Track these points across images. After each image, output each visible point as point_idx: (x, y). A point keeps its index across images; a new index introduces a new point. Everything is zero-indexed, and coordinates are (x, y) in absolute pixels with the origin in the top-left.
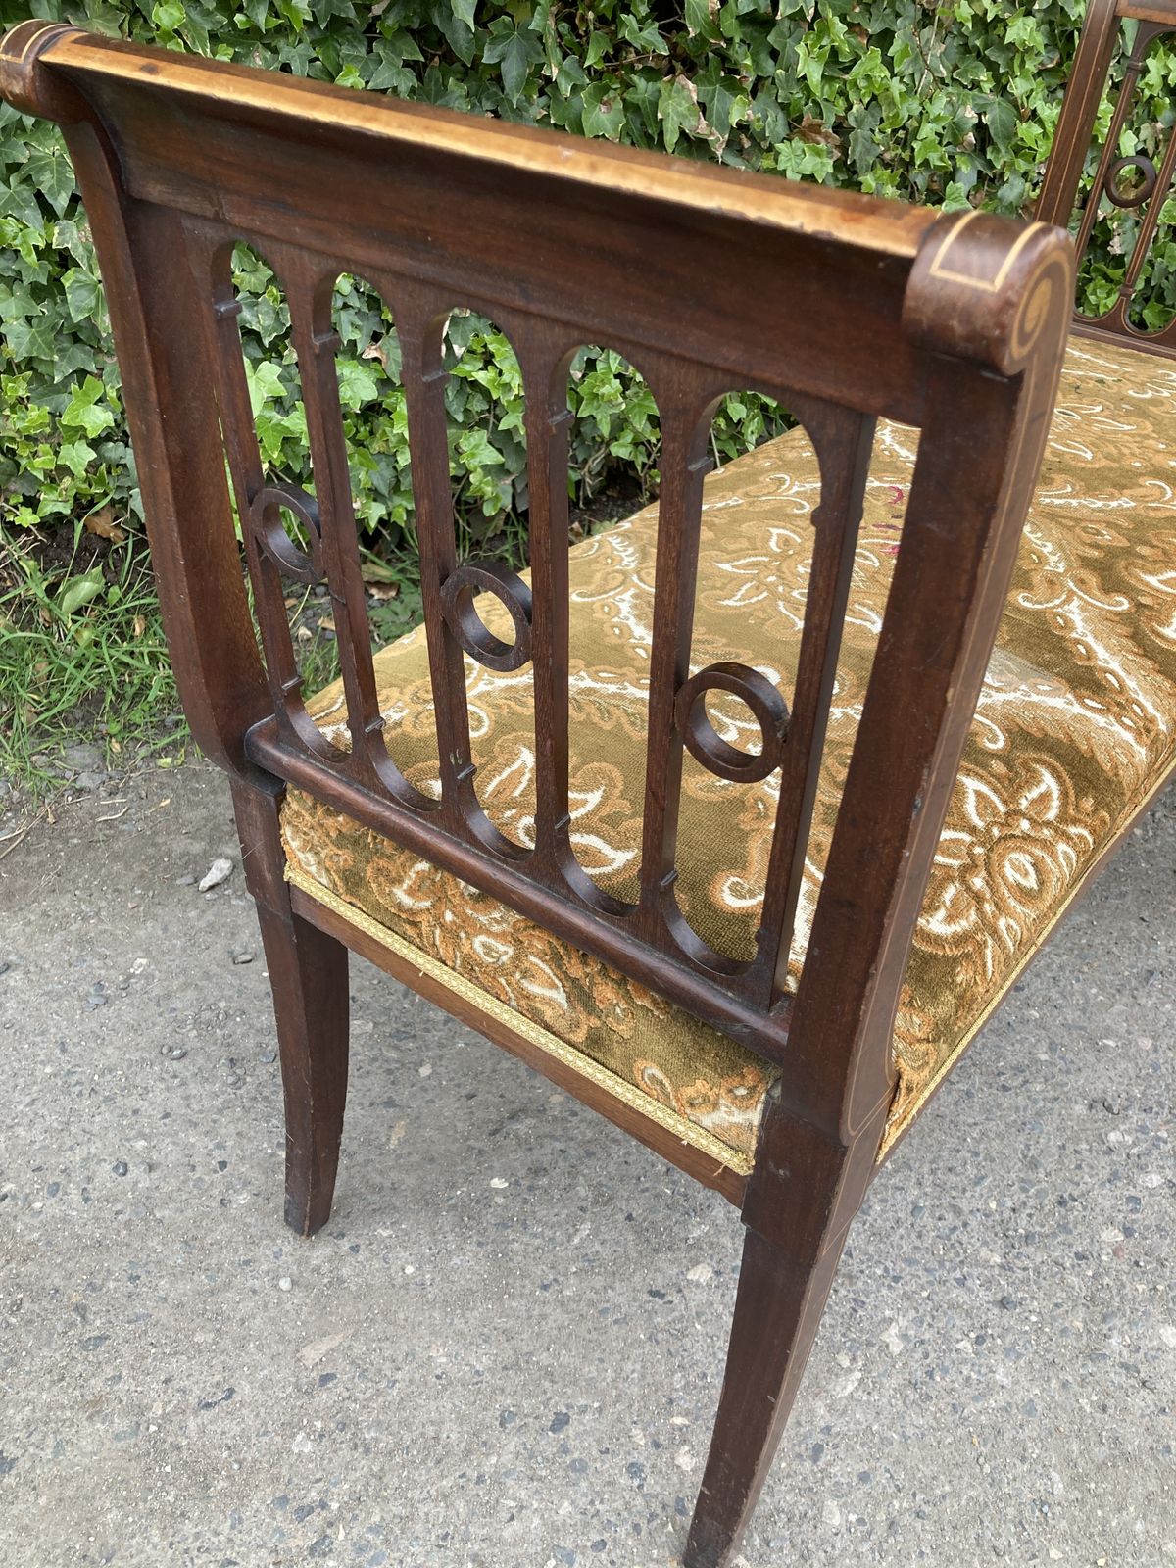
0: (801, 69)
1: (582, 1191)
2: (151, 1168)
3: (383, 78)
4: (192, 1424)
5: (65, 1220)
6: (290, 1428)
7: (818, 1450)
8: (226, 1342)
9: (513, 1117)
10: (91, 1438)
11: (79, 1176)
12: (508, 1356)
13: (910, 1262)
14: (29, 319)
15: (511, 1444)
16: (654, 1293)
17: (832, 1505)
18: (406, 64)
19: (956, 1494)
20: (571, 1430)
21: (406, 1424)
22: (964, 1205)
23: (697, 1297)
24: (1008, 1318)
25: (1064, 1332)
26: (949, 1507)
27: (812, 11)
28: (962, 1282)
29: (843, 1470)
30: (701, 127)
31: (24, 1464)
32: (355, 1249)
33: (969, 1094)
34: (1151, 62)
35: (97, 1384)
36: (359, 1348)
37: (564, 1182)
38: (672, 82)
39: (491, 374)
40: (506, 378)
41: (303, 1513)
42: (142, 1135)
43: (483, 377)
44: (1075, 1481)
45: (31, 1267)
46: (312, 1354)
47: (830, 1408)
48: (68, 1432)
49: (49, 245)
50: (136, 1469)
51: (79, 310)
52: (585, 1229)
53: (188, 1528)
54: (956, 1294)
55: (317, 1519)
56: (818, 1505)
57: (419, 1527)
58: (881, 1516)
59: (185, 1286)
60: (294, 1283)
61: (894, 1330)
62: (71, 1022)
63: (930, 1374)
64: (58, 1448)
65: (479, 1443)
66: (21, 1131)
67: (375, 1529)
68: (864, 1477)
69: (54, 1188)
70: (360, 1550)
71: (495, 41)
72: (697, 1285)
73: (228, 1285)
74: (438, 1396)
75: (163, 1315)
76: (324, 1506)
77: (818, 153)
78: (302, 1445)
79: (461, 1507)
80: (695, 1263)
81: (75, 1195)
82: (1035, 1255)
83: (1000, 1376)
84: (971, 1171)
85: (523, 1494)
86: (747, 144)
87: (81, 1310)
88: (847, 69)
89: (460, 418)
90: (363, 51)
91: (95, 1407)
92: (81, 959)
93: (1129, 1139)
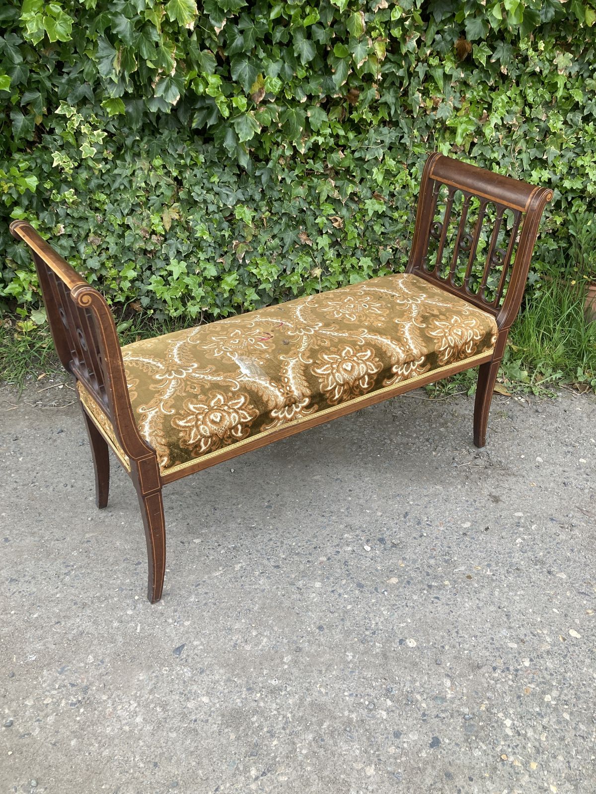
0: (374, 177)
1: (179, 515)
2: (72, 486)
3: (226, 178)
4: (53, 543)
5: (46, 494)
6: (74, 549)
7: (199, 585)
8: (69, 529)
9: (173, 494)
10: (29, 540)
11: (54, 485)
12: (135, 548)
13: (257, 551)
14: (116, 244)
15: (124, 565)
16: (183, 543)
17: (193, 596)
18: (234, 174)
19: (227, 602)
20: (140, 566)
21: (101, 555)
22: (285, 542)
23: (192, 546)
24: (275, 570)
25: (288, 577)
26: (223, 605)
27: (381, 157)
28: (268, 559)
29: (201, 590)
30: (336, 194)
31: (12, 542)
32: (112, 516)
33: (311, 515)
34: (533, 173)
35: (36, 530)
36: (100, 537)
37: (177, 512)
38: (325, 180)
39: (258, 270)
40: (262, 272)
41: (67, 566)
42: (75, 479)
43: (254, 271)
44: (262, 608)
45: (33, 502)
46: (87, 536)
47: (209, 577)
48: (24, 538)
49: (124, 223)
50: (35, 549)
51: (128, 242)
52: (174, 524)
53: (41, 563)
54: (265, 562)
55: (70, 568)
56: (189, 596)
57: (92, 576)
58: (204, 602)
59: (66, 514)
60: (92, 519)
61: (240, 565)
62: (72, 448)
63: (242, 577)
64: (21, 540)
65: (116, 563)
66: (46, 472)
67: (81, 574)
68: (206, 593)
69: (47, 486)
70: (76, 576)
71: (260, 169)
72: (195, 543)
73: (76, 517)
74: (113, 551)
75: (58, 519)
76: (73, 566)
77: (381, 204)
78: (75, 553)
79: (104, 575)
80: (198, 538)
81: (51, 489)
82: (296, 558)
83: (261, 582)
84: (295, 534)
85: (119, 576)
86: (356, 199)
87: (40, 514)
88: (395, 176)
89: (247, 284)
90: (221, 170)
91: (33, 534)
92: (82, 432)
93: (350, 537)
